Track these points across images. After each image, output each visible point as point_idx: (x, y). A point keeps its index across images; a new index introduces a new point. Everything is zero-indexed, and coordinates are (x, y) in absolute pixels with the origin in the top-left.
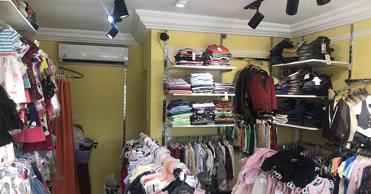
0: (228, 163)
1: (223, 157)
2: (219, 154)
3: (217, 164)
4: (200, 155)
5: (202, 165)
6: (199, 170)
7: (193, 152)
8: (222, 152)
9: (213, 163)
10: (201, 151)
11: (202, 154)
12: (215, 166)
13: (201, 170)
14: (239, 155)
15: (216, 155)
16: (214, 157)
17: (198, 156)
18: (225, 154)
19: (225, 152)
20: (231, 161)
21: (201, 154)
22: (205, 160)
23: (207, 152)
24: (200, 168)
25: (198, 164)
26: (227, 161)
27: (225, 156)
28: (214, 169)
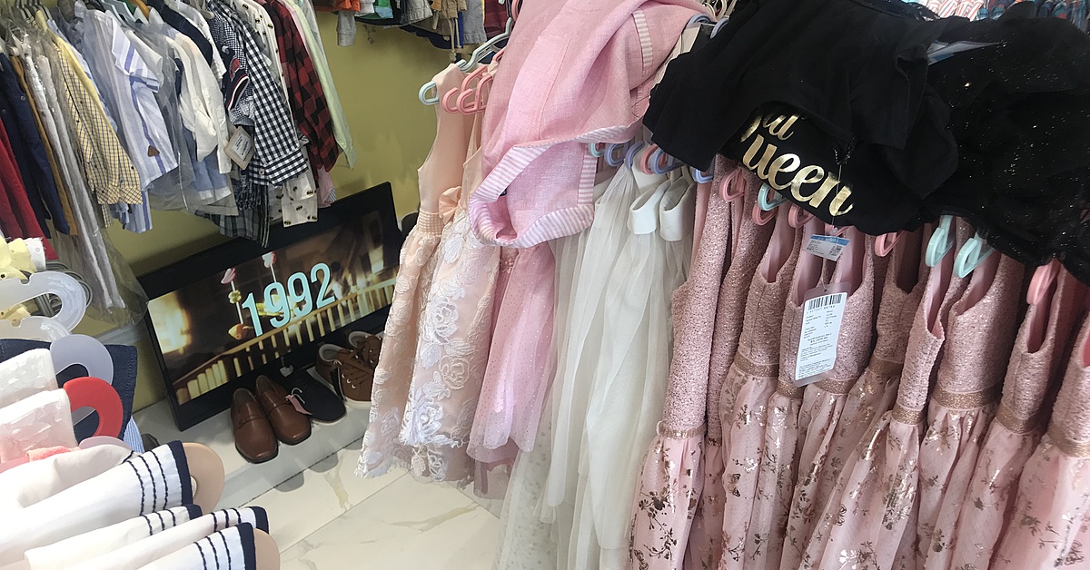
0: (301, 89)
1: (268, 62)
2: (245, 51)
3: (247, 108)
4: (133, 79)
5: (159, 130)
6: (149, 167)
7: (83, 67)
8: (255, 35)
9: (221, 108)
10: (130, 56)
11: (145, 73)
12: (233, 118)
13: (160, 162)
14: (339, 34)
15: (227, 58)
16: (216, 74)
17: (123, 89)
18: (274, 45)
19: (271, 33)
20: (314, 77)
21: (139, 71)
22: (172, 100)
23: (172, 51)
24: (153, 151)
25: (135, 130)
26: (294, 76)
27: (277, 56)
28: (236, 138)
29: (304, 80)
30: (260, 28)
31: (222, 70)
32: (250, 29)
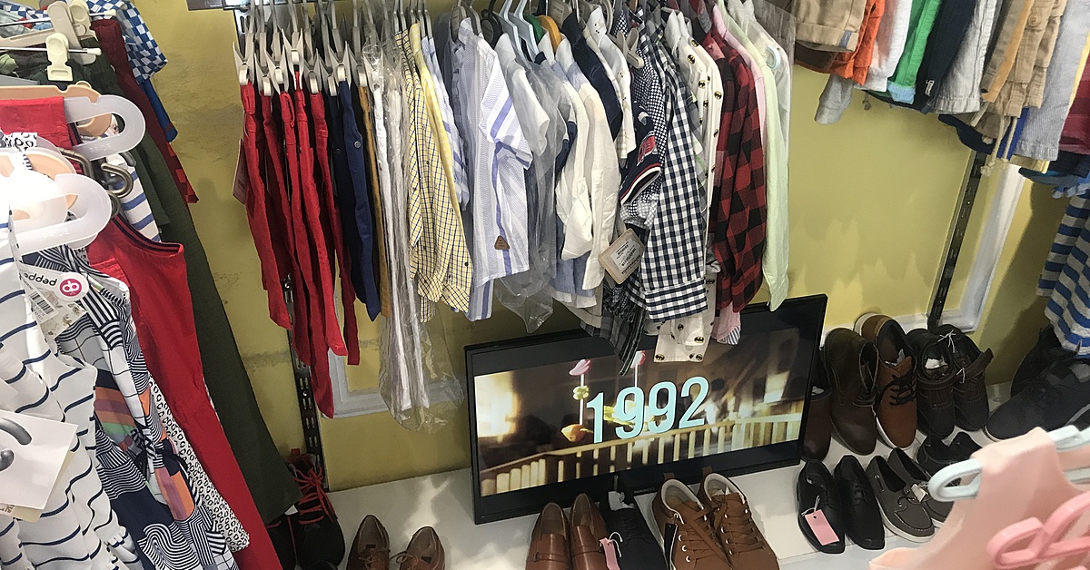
0: (734, 196)
1: (698, 148)
2: (670, 126)
3: (647, 210)
4: (499, 145)
5: (516, 221)
6: (492, 261)
8: (691, 106)
9: (613, 197)
10: (503, 114)
11: (518, 142)
12: (625, 214)
13: (507, 259)
14: (821, 106)
15: (642, 130)
16: (618, 150)
17: (484, 157)
18: (714, 123)
19: (716, 106)
20: (759, 179)
21: (510, 138)
22: (548, 177)
23: (564, 110)
24: (502, 244)
25: (486, 212)
26: (729, 175)
27: (713, 142)
28: (621, 242)
29: (743, 180)
30: (701, 95)
31: (629, 144)
32: (686, 96)
